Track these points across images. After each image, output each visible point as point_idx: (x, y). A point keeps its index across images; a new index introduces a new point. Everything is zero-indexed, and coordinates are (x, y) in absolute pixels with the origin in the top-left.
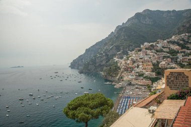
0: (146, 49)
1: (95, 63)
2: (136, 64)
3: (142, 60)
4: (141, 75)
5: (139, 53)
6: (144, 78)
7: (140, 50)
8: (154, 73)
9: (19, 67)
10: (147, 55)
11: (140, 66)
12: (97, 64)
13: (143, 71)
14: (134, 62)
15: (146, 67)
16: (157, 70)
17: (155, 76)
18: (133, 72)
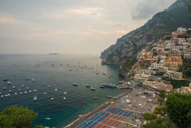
0: (179, 36)
1: (121, 54)
2: (156, 58)
3: (167, 52)
4: (159, 74)
5: (167, 41)
6: (163, 79)
7: (168, 39)
8: (181, 74)
9: (55, 54)
10: (177, 45)
11: (162, 61)
12: (123, 56)
13: (165, 68)
14: (155, 54)
15: (171, 63)
16: (188, 68)
17: (181, 78)
18: (150, 68)
